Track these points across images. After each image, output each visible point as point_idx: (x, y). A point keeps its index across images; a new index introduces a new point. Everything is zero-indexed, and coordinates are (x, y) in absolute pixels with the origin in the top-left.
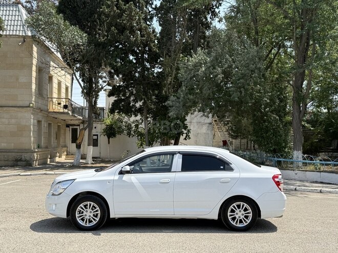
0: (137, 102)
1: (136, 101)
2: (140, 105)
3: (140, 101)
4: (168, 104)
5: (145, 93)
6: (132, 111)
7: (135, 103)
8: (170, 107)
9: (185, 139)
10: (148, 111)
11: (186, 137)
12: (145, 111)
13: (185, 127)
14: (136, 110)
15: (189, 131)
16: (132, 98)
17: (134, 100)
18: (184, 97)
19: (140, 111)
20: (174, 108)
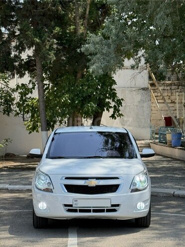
0: (23, 49)
1: (21, 48)
2: (29, 57)
3: (29, 48)
4: (87, 50)
5: (39, 33)
6: (14, 67)
7: (20, 53)
8: (91, 54)
9: (113, 116)
10: (43, 66)
11: (114, 112)
12: (38, 68)
13: (113, 95)
14: (21, 65)
15: (119, 102)
16: (13, 44)
17: (17, 47)
18: (117, 35)
19: (29, 66)
20: (98, 56)
